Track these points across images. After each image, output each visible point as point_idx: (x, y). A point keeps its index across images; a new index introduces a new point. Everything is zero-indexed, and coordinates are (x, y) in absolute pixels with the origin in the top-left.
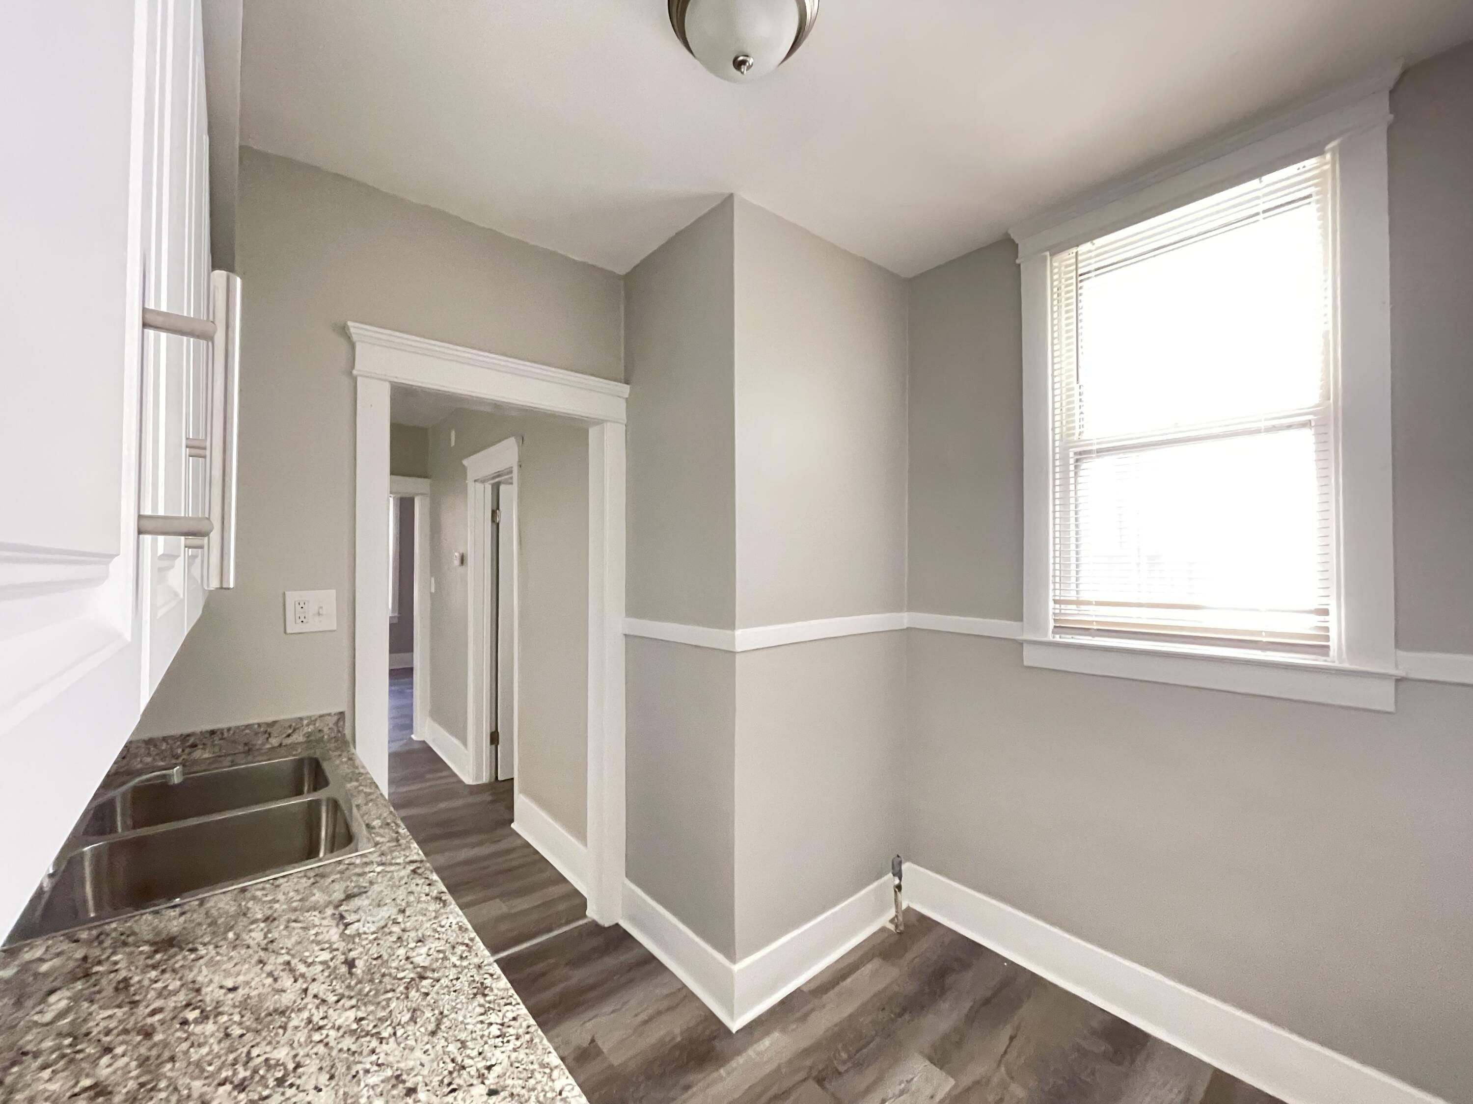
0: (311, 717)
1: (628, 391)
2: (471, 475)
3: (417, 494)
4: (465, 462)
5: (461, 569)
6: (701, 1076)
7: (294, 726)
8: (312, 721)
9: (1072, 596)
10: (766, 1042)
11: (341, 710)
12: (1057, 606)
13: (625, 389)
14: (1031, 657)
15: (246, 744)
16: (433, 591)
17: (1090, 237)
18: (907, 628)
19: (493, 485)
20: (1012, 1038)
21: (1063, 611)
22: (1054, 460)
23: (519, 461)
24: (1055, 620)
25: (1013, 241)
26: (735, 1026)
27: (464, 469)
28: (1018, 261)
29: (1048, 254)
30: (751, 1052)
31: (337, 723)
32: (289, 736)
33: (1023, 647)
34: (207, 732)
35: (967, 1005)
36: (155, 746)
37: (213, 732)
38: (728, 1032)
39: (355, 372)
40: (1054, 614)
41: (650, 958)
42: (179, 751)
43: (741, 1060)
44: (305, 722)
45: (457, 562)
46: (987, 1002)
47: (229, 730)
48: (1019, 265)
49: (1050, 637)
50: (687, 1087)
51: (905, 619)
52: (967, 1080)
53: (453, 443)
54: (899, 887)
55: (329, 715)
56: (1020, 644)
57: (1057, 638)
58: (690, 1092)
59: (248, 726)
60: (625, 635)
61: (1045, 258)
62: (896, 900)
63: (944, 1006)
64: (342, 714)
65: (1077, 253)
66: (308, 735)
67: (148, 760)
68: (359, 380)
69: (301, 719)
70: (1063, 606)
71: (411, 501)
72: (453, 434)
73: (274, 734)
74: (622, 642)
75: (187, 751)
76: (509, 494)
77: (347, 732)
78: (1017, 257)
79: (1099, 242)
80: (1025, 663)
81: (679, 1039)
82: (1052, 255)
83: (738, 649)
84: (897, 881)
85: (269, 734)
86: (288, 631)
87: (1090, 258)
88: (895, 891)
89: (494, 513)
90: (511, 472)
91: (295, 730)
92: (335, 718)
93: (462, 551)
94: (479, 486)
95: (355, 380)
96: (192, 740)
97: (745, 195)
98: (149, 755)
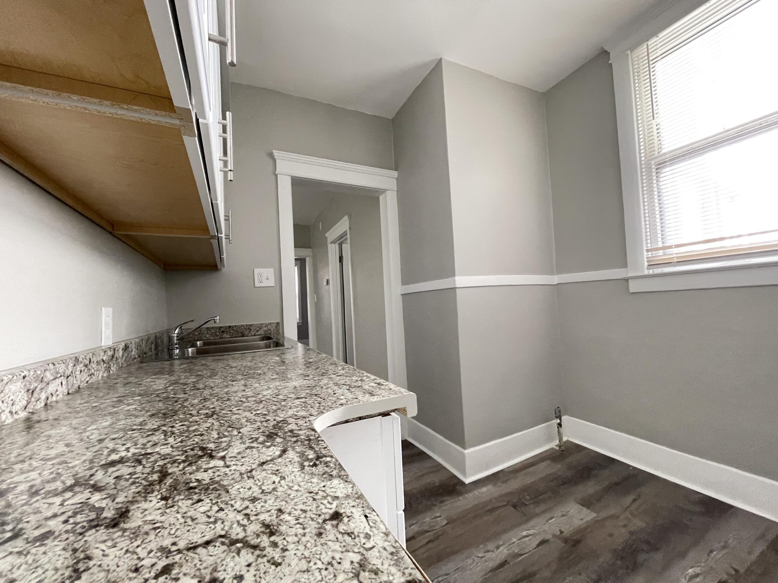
0: (266, 324)
1: (397, 174)
2: (329, 241)
3: (307, 256)
4: (327, 235)
5: (327, 287)
6: (449, 498)
7: (260, 327)
8: (267, 326)
9: (660, 245)
10: (484, 489)
11: (278, 322)
12: (650, 253)
13: (395, 174)
14: (634, 287)
15: (242, 333)
16: (316, 301)
17: (655, 33)
18: (557, 284)
19: (339, 244)
20: (634, 500)
21: (653, 255)
22: (641, 169)
23: (350, 227)
24: (648, 261)
25: (606, 51)
26: (467, 481)
27: (326, 238)
28: (610, 62)
29: (629, 52)
30: (476, 492)
31: (276, 327)
32: (258, 331)
33: (628, 283)
34: (227, 326)
35: (605, 484)
36: (210, 331)
37: (230, 327)
38: (463, 483)
39: (276, 172)
40: (647, 258)
41: (422, 453)
42: (218, 333)
43: (470, 495)
44: (264, 326)
45: (325, 283)
46: (617, 484)
47: (235, 326)
48: (611, 64)
49: (646, 272)
50: (442, 502)
51: (555, 279)
52: (603, 514)
53: (321, 229)
54: (560, 425)
55: (273, 323)
56: (627, 280)
57: (651, 272)
58: (443, 504)
59: (242, 325)
60: (402, 295)
61: (627, 55)
62: (559, 432)
63: (591, 483)
64: (278, 323)
65: (647, 45)
66: (265, 331)
67: (208, 336)
68: (278, 175)
69: (262, 324)
70: (653, 253)
71: (304, 260)
72: (321, 223)
73: (253, 329)
74: (400, 299)
75: (221, 334)
76: (346, 247)
77: (281, 331)
78: (609, 60)
79: (661, 35)
80: (631, 291)
81: (437, 484)
82: (631, 52)
83: (458, 285)
84: (559, 421)
85: (250, 329)
86: (256, 286)
87: (657, 45)
88: (558, 427)
89: (341, 259)
90: (346, 234)
91: (260, 328)
92: (276, 325)
93: (327, 278)
94: (333, 245)
95: (276, 176)
96: (222, 329)
97: (448, 57)
98: (208, 334)
